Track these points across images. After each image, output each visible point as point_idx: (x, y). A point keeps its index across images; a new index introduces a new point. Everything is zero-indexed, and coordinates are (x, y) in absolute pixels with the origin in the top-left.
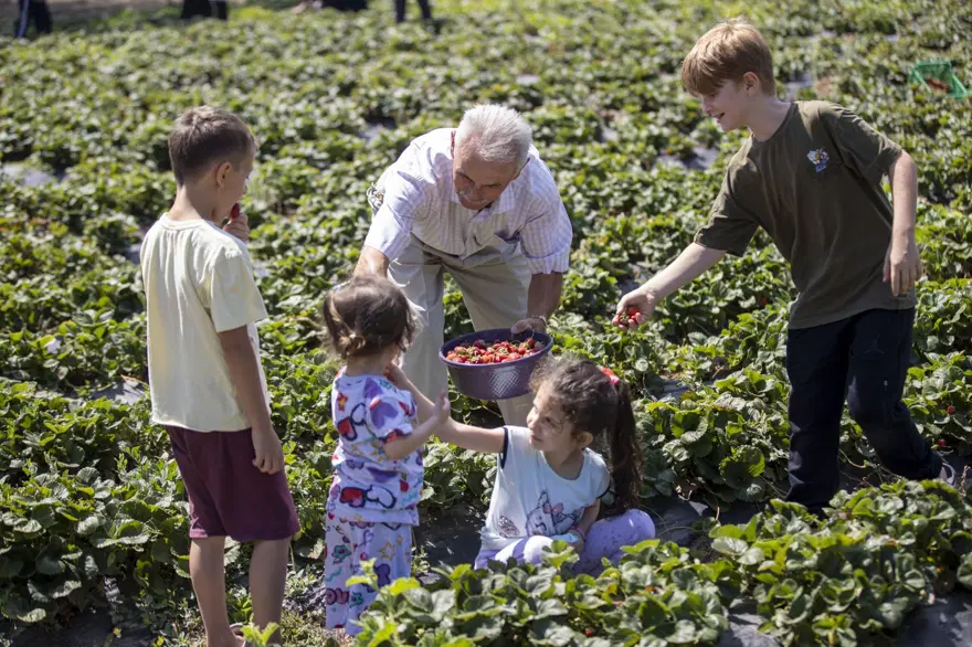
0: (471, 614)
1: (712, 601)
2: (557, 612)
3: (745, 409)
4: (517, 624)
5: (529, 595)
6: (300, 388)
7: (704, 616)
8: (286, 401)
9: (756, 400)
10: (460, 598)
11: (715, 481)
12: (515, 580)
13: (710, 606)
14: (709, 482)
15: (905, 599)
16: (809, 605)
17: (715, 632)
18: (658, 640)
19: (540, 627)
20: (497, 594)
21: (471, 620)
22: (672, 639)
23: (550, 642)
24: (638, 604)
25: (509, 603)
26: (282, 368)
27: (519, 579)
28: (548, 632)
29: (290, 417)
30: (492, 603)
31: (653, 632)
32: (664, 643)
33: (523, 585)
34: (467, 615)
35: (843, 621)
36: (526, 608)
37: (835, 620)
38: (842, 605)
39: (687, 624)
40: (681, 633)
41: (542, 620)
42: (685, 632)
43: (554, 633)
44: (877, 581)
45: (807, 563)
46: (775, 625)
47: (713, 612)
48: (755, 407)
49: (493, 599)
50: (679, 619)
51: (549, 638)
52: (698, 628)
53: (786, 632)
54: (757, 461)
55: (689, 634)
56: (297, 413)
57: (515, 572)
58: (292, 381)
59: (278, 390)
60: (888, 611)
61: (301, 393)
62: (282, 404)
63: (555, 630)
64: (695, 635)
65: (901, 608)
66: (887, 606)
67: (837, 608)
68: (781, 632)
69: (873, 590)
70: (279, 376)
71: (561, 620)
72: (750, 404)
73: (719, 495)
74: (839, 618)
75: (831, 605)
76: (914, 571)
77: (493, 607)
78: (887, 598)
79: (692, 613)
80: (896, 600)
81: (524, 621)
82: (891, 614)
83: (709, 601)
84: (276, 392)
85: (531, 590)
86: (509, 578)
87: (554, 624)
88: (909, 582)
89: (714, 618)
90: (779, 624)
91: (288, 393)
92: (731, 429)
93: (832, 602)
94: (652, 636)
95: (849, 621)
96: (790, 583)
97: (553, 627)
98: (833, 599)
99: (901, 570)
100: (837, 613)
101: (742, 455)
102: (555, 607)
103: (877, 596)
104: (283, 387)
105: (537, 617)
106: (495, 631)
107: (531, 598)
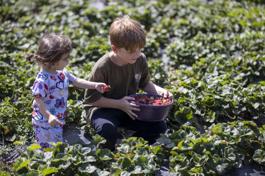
0: (58, 160)
1: (150, 160)
2: (92, 161)
3: (188, 93)
4: (75, 164)
5: (82, 154)
6: (19, 78)
7: (147, 165)
8: (14, 83)
9: (192, 90)
10: (56, 154)
11: (173, 120)
12: (78, 148)
13: (150, 161)
14: (171, 120)
15: (227, 164)
16: (188, 164)
17: (150, 171)
18: (128, 173)
19: (84, 166)
20: (69, 153)
21: (58, 162)
22: (133, 172)
23: (87, 171)
24: (122, 160)
25: (73, 156)
26: (14, 71)
27: (79, 148)
28: (87, 168)
29: (14, 89)
30: (67, 156)
31: (126, 170)
32: (130, 174)
33: (80, 151)
34: (56, 160)
35: (200, 170)
36: (80, 158)
37: (197, 170)
38: (200, 164)
39: (139, 167)
40: (136, 170)
41: (85, 163)
42: (138, 170)
43: (89, 168)
44: (216, 156)
45: (189, 148)
46: (175, 171)
47: (150, 164)
48: (192, 92)
49: (67, 155)
50: (136, 165)
51: (87, 170)
52: (143, 169)
53: (178, 173)
54: (189, 113)
55: (139, 171)
56: (17, 88)
57: (78, 146)
58: (16, 76)
59: (11, 79)
60: (219, 168)
61: (20, 80)
62: (12, 84)
63: (90, 167)
64: (141, 171)
65: (224, 167)
66: (219, 166)
67: (198, 165)
68: (177, 173)
69: (214, 160)
70: (12, 74)
71: (92, 164)
72: (190, 91)
73: (174, 126)
74: (199, 169)
75: (196, 164)
76: (232, 153)
77: (67, 157)
78: (220, 163)
79: (142, 164)
80: (223, 164)
81: (78, 163)
82: (220, 169)
83: (149, 159)
84: (10, 80)
85: (83, 153)
86: (75, 148)
87: (90, 165)
88: (229, 158)
89: (150, 166)
90: (176, 170)
91: (15, 80)
92: (180, 100)
93: (197, 163)
94: (125, 171)
95: (202, 170)
96: (182, 155)
97: (89, 166)
98: (197, 162)
99: (226, 153)
100: (198, 167)
101: (184, 110)
102: (91, 159)
103: (215, 162)
104: (13, 78)
105: (83, 162)
106: (66, 166)
107: (83, 155)
